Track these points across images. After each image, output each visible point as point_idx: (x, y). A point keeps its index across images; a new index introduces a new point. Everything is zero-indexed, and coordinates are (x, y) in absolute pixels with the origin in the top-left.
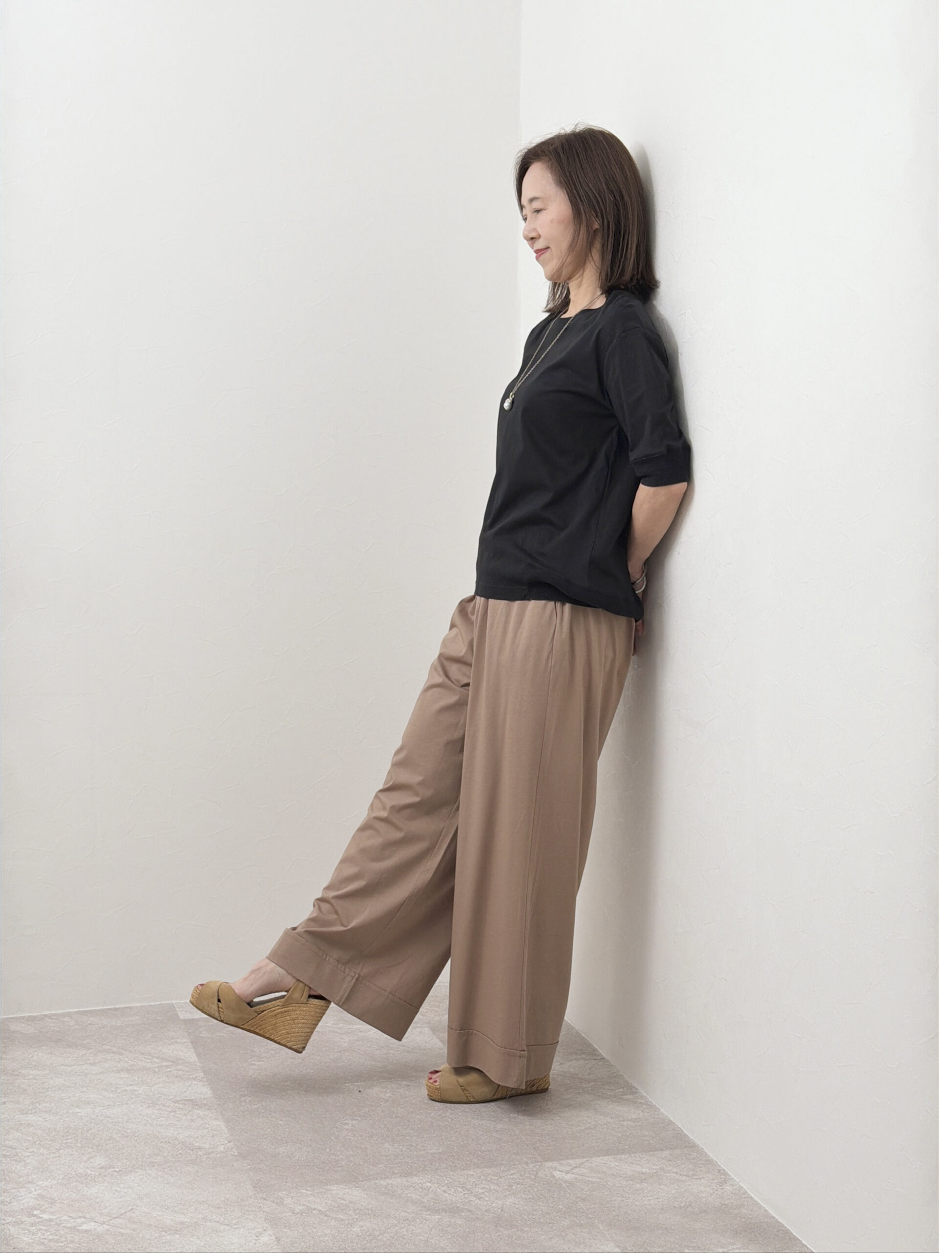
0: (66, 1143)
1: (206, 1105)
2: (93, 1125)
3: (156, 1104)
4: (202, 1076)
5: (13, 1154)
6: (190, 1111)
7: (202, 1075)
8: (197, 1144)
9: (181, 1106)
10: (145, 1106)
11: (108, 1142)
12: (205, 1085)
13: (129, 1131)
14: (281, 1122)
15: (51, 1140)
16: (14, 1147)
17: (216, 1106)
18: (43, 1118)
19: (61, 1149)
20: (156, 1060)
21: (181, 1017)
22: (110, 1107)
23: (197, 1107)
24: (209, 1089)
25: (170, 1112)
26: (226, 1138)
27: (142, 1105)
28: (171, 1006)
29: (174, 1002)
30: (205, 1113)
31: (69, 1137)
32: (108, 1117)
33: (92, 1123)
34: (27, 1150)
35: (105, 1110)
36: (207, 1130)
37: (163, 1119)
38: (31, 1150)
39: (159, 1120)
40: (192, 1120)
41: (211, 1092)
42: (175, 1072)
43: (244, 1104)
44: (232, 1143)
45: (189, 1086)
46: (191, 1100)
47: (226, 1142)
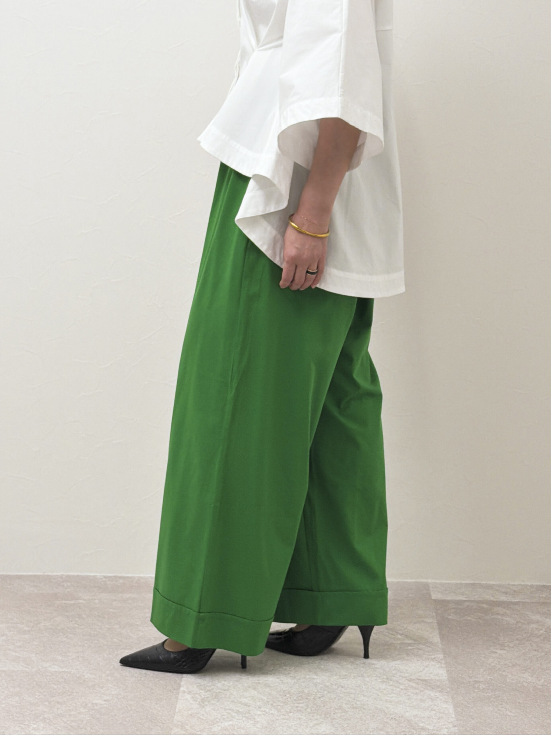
0: (297, 707)
1: (438, 687)
2: (326, 692)
3: (391, 680)
4: (441, 658)
5: (245, 711)
6: (421, 691)
7: (441, 656)
8: (422, 725)
9: (414, 685)
10: (379, 680)
11: (336, 711)
12: (442, 667)
13: (358, 703)
14: (510, 714)
15: (284, 703)
16: (249, 704)
17: (448, 689)
18: (281, 680)
19: (291, 712)
20: (399, 636)
21: (434, 597)
22: (345, 677)
23: (429, 688)
24: (445, 672)
25: (402, 689)
26: (452, 722)
27: (376, 680)
28: (426, 586)
29: (430, 581)
30: (436, 694)
31: (301, 702)
32: (342, 687)
33: (325, 690)
34: (259, 709)
35: (341, 680)
36: (434, 712)
37: (393, 695)
38: (263, 709)
39: (391, 696)
40: (421, 700)
41: (446, 674)
42: (416, 650)
43: (476, 691)
44: (456, 728)
45: (427, 667)
46: (425, 680)
47: (451, 726)
